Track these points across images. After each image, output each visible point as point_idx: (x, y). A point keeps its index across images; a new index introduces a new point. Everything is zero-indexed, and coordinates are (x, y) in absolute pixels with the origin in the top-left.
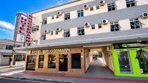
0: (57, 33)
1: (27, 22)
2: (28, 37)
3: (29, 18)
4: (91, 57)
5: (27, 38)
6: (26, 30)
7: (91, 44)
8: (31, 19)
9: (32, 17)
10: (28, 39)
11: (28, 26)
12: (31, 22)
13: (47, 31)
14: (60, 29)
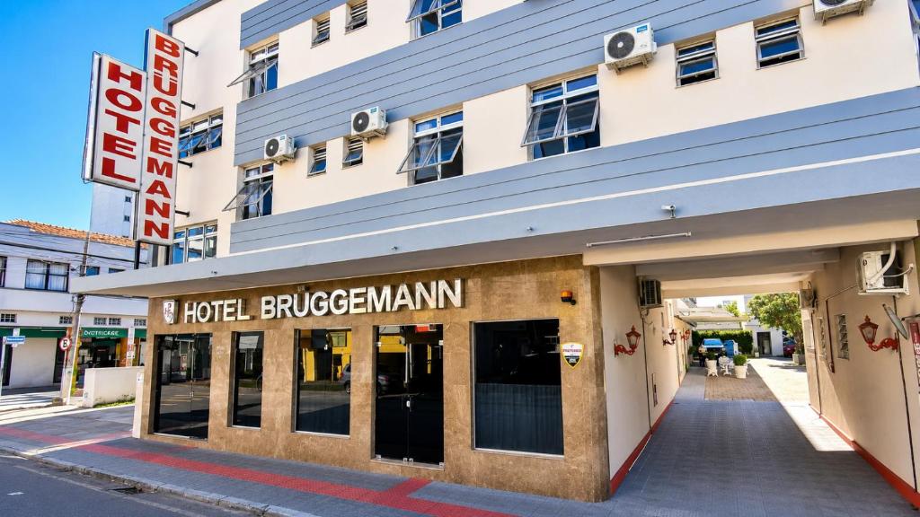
0: (354, 158)
1: (147, 93)
2: (159, 199)
3: (159, 62)
4: (673, 359)
5: (151, 206)
6: (143, 151)
7: (674, 226)
8: (173, 68)
9: (174, 50)
10: (157, 219)
11: (154, 123)
12: (173, 90)
13: (284, 148)
14: (375, 122)
